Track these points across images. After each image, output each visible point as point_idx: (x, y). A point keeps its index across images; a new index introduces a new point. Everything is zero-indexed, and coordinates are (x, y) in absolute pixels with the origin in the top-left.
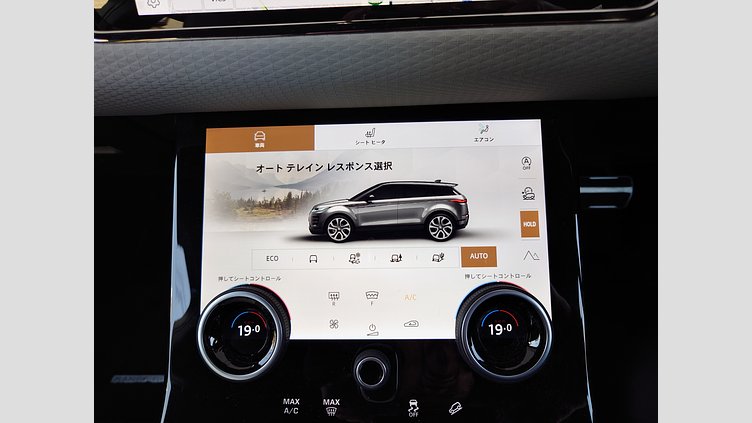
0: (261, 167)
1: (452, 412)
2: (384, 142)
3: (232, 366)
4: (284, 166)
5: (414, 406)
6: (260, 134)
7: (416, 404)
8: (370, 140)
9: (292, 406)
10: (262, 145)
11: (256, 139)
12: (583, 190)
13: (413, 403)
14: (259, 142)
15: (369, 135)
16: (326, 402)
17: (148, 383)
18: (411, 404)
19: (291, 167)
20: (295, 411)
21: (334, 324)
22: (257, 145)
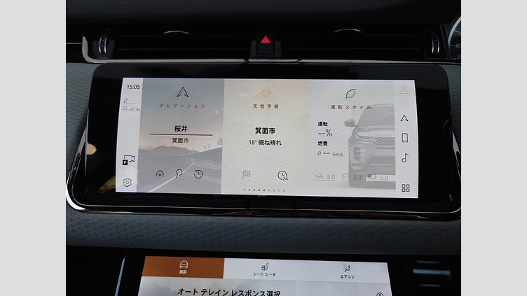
0: (182, 290)
2: (274, 274)
4: (199, 290)
6: (184, 263)
8: (264, 272)
10: (185, 272)
11: (181, 267)
12: (415, 271)
14: (183, 269)
15: (264, 268)
19: (204, 291)
22: (181, 272)
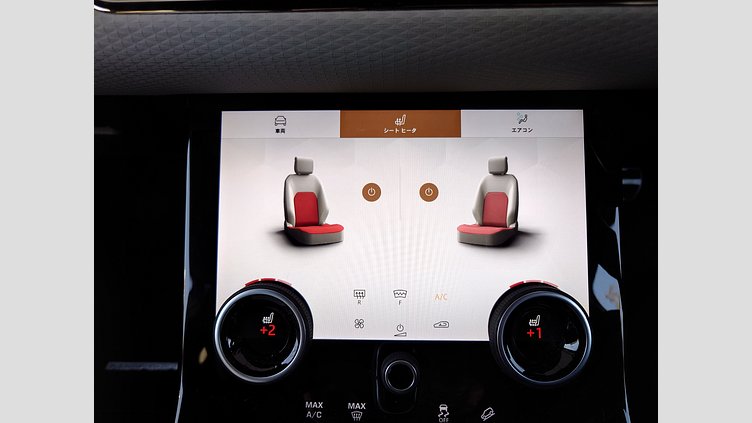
1: (484, 417)
3: (253, 368)
5: (444, 411)
7: (446, 409)
9: (316, 410)
12: (625, 182)
13: (443, 408)
16: (351, 406)
17: (144, 370)
18: (441, 409)
20: (319, 416)
21: (359, 324)
